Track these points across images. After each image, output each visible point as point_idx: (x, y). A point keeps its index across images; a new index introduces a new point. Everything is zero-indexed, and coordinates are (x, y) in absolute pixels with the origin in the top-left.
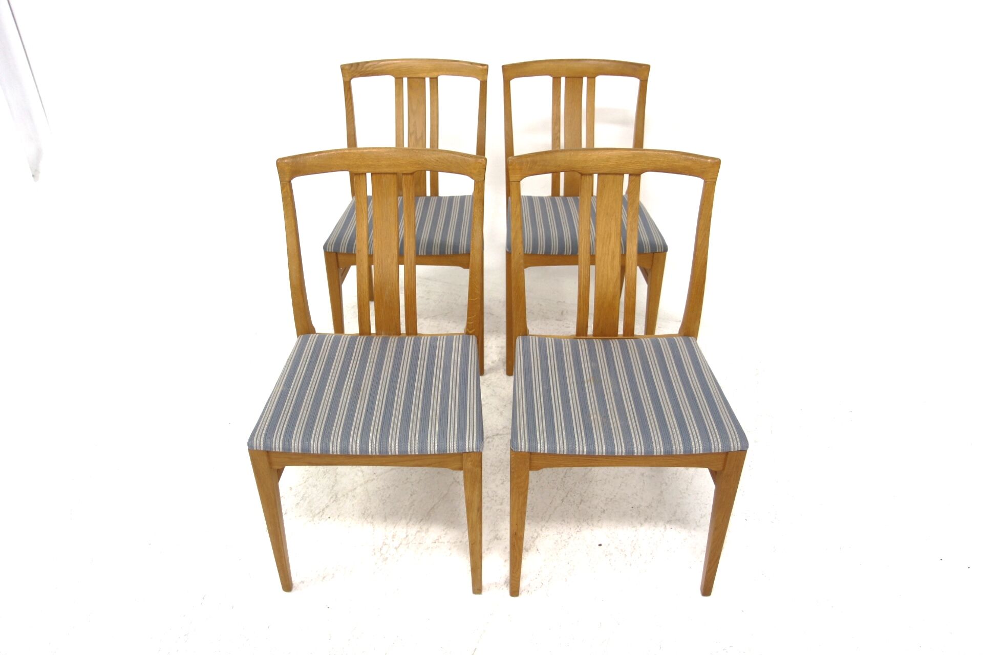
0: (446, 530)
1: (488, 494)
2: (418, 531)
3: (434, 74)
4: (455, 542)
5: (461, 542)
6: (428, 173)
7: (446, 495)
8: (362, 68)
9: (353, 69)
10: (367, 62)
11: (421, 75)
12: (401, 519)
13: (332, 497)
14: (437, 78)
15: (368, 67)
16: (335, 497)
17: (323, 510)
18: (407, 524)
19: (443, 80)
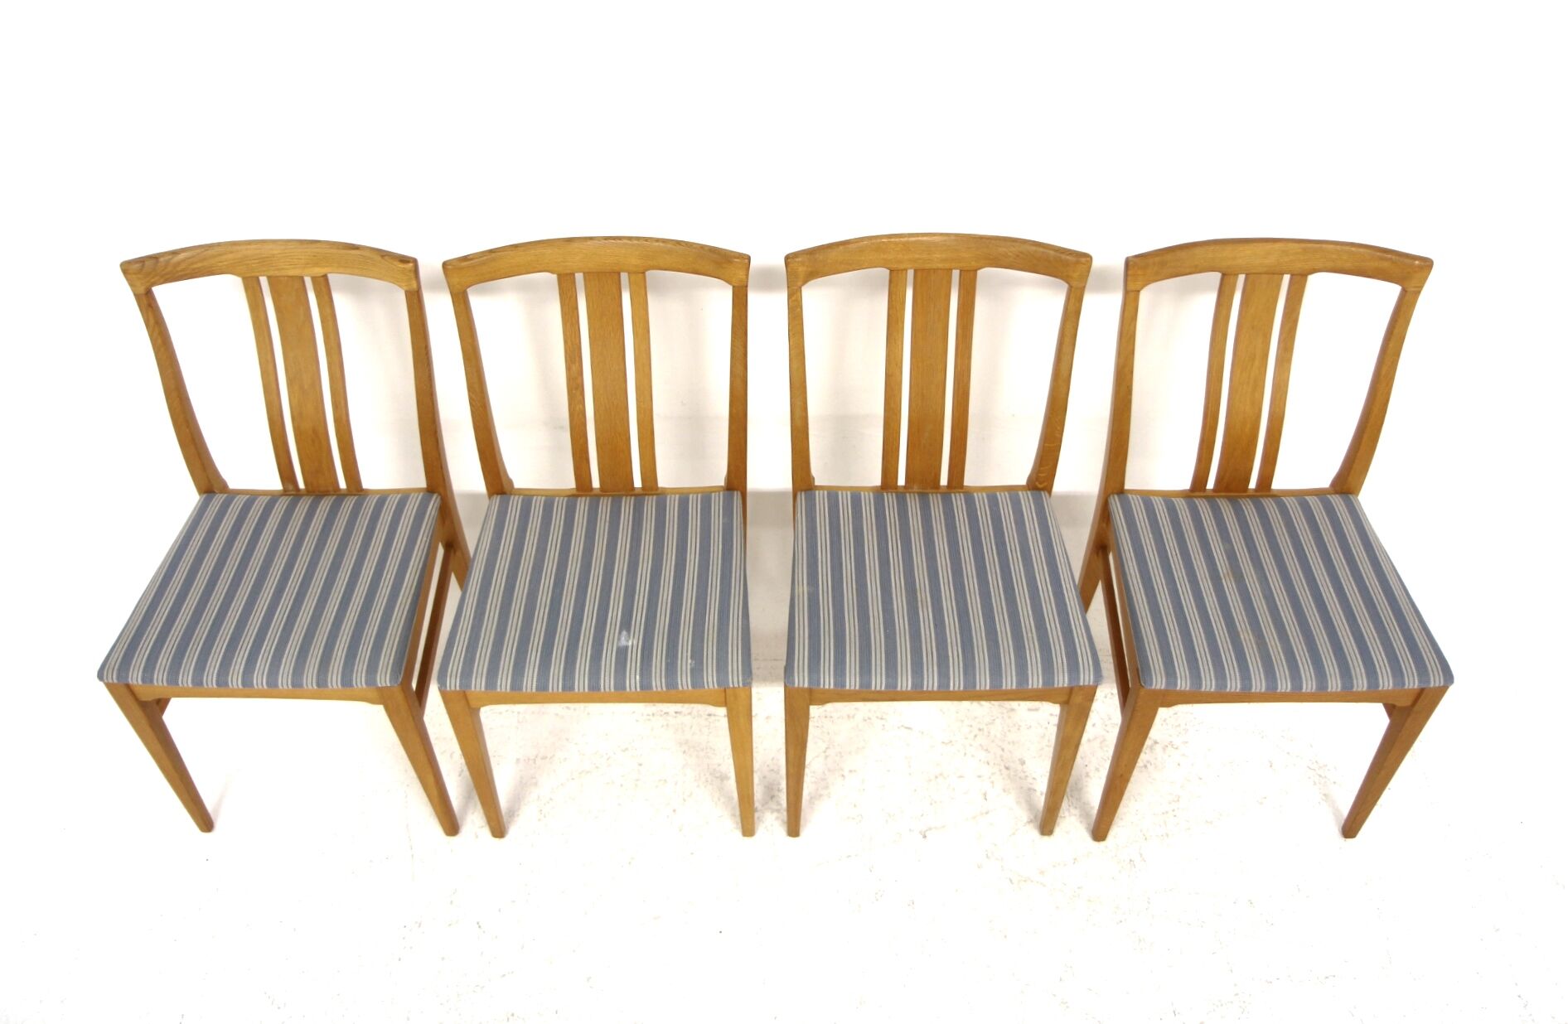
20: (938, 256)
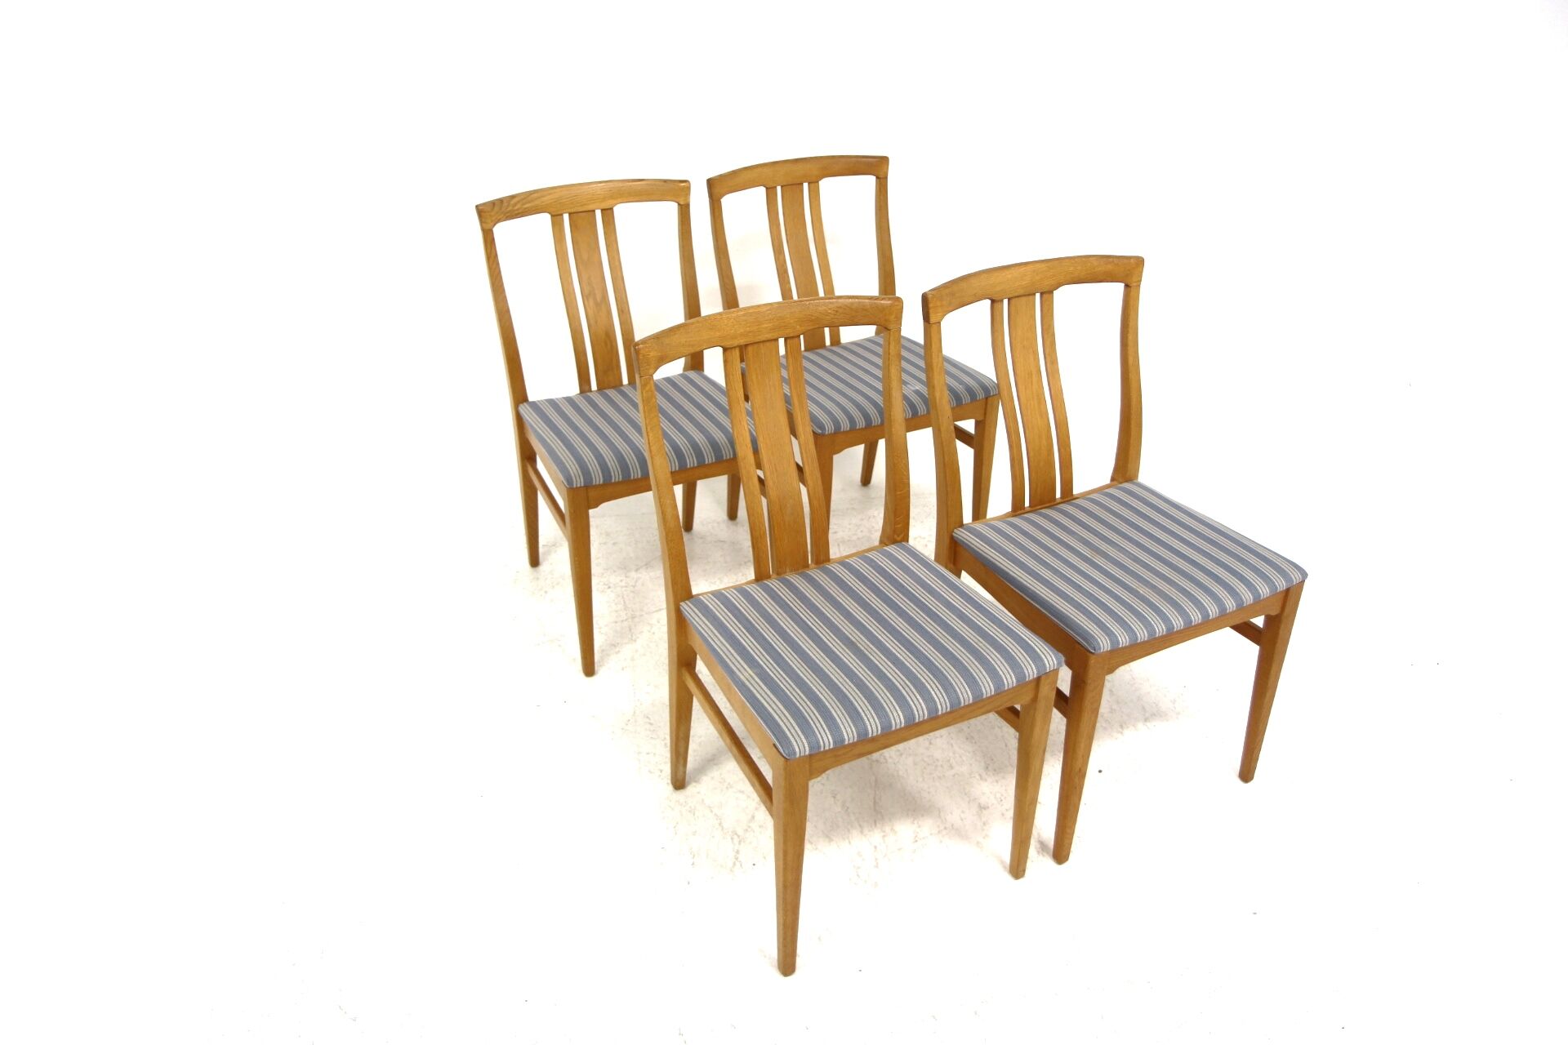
0: (916, 822)
1: (925, 762)
2: (884, 836)
3: (606, 205)
4: (939, 832)
5: (945, 828)
6: (827, 330)
7: (876, 781)
8: (508, 206)
9: (496, 209)
10: (513, 197)
11: (590, 207)
12: (849, 831)
13: (732, 839)
14: (611, 209)
15: (516, 204)
16: (735, 837)
17: (737, 859)
18: (862, 832)
19: (622, 211)
20: (766, 325)
